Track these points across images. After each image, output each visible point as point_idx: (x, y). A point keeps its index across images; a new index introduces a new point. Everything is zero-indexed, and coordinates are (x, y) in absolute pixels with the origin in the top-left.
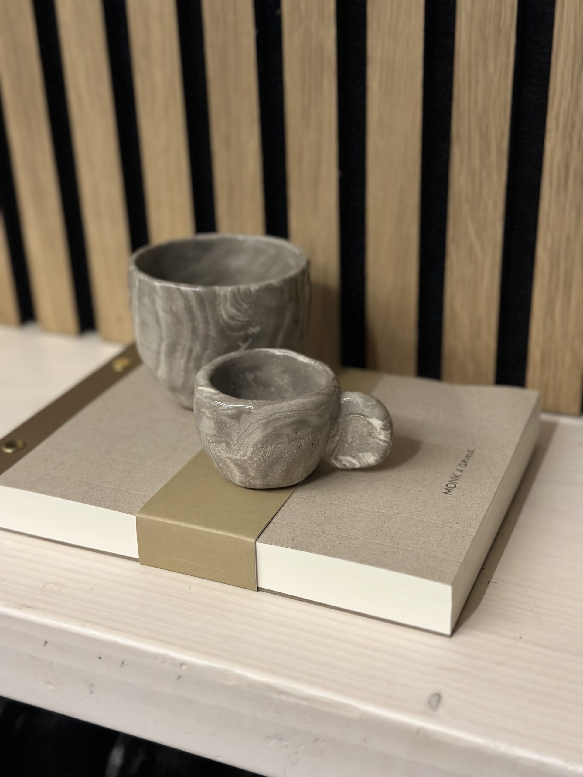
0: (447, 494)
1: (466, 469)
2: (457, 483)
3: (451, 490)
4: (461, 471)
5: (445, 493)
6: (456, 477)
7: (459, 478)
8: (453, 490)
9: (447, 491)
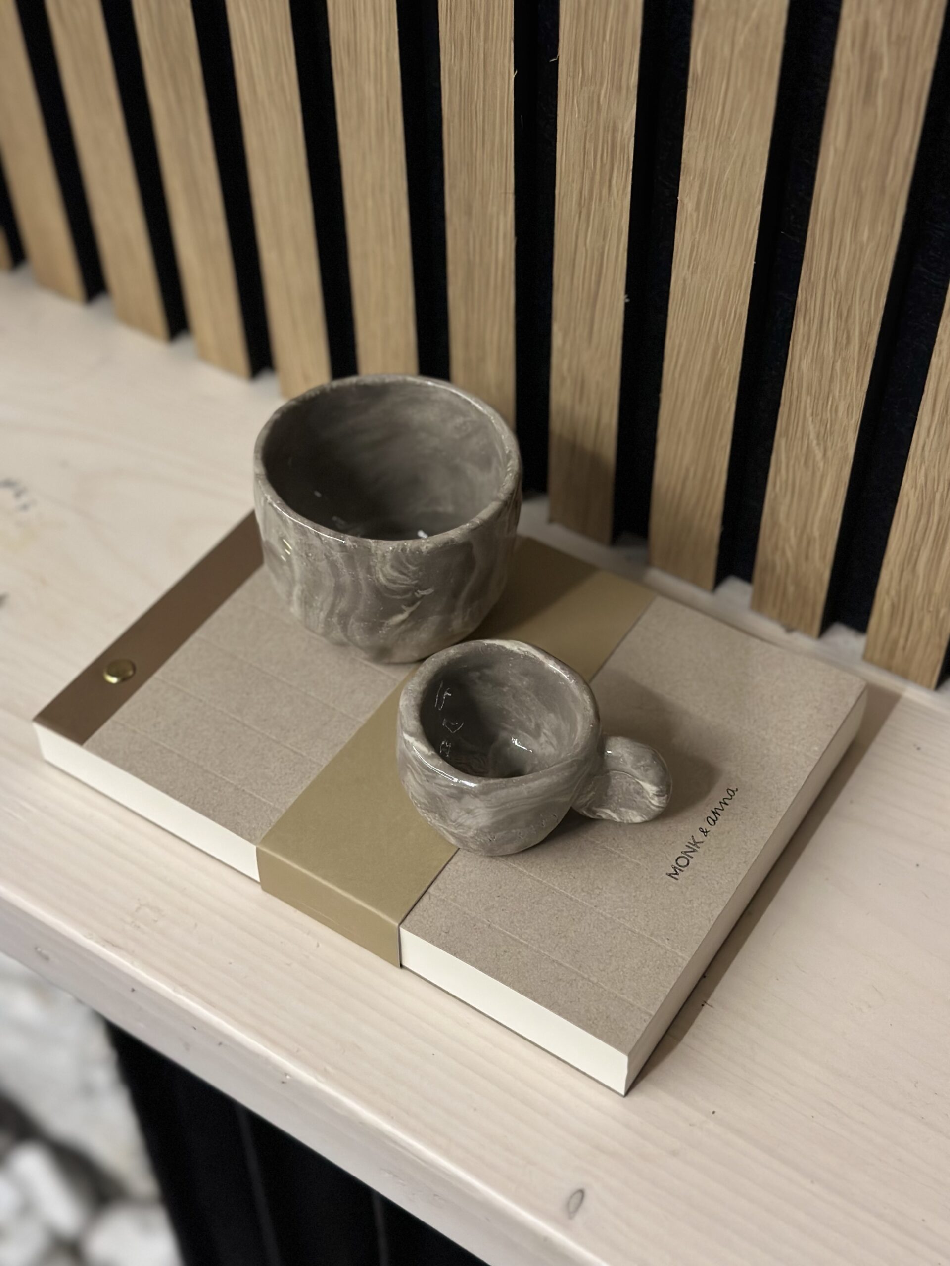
0: (672, 878)
1: (712, 829)
2: (692, 857)
3: (680, 870)
4: (705, 832)
5: (670, 875)
6: (695, 843)
7: (699, 847)
8: (682, 871)
9: (673, 871)
